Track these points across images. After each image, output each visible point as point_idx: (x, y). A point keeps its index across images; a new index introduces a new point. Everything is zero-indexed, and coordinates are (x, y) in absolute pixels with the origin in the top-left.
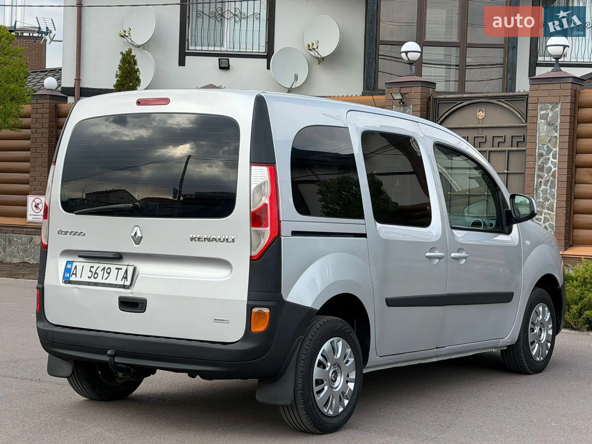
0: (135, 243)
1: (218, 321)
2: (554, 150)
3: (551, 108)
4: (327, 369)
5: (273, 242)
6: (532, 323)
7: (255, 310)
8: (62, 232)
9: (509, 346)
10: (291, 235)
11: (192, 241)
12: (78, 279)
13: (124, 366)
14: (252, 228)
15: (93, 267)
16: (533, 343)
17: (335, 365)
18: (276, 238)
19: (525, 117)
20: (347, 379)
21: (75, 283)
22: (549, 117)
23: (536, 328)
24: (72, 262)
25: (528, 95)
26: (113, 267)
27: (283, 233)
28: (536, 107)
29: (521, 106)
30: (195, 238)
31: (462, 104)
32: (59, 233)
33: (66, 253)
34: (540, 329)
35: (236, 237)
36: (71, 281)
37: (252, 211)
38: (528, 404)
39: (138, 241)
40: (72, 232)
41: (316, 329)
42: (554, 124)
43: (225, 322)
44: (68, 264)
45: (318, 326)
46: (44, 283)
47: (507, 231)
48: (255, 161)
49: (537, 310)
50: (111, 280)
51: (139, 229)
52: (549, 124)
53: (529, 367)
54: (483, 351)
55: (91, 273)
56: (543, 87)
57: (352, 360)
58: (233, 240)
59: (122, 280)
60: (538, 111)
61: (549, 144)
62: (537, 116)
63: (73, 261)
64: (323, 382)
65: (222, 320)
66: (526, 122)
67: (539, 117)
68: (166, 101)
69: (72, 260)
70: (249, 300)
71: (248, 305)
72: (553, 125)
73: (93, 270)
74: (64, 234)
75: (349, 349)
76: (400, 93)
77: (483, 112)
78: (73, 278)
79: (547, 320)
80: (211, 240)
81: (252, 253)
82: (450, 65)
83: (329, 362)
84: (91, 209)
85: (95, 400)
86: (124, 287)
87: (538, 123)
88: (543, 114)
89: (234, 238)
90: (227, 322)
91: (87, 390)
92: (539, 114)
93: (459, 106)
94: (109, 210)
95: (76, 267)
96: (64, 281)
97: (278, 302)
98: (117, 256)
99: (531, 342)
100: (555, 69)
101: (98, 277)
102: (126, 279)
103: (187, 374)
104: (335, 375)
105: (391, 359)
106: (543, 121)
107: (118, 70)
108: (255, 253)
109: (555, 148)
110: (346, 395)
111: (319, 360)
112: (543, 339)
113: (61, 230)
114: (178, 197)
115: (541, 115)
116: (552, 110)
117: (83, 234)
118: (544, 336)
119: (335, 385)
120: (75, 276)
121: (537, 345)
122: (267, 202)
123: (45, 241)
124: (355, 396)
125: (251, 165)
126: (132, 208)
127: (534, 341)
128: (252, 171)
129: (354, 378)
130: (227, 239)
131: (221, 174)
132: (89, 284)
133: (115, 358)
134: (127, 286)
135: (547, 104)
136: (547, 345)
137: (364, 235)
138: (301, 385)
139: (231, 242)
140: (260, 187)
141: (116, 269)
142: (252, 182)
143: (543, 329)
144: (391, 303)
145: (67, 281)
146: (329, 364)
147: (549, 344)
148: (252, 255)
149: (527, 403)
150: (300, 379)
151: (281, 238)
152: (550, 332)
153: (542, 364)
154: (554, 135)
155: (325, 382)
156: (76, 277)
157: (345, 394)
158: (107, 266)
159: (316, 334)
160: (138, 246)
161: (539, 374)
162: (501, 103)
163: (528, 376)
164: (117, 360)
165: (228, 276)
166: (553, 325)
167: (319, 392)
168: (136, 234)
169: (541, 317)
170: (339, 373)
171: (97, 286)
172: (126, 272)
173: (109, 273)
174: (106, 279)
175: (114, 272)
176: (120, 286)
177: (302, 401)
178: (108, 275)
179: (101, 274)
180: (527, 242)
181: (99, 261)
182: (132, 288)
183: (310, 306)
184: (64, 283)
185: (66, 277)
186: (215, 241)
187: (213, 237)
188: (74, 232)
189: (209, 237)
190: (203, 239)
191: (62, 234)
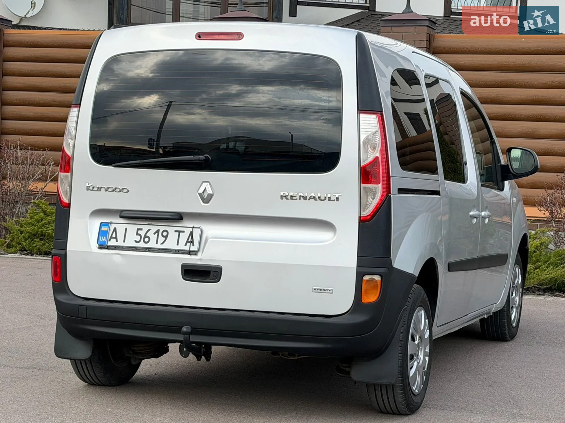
0: (203, 202)
1: (318, 291)
5: (385, 201)
6: (513, 287)
7: (366, 278)
8: (94, 187)
10: (397, 193)
11: (282, 199)
12: (120, 243)
14: (362, 185)
15: (141, 229)
18: (387, 197)
20: (425, 352)
21: (115, 248)
24: (107, 224)
26: (171, 229)
27: (392, 190)
30: (287, 196)
32: (88, 189)
33: (98, 212)
35: (341, 195)
36: (110, 246)
37: (362, 165)
39: (207, 199)
40: (108, 188)
43: (329, 292)
46: (66, 249)
47: (502, 187)
48: (362, 108)
50: (170, 244)
51: (209, 186)
53: (508, 332)
55: (139, 237)
56: (395, 29)
57: (428, 331)
58: (337, 198)
59: (186, 245)
63: (111, 223)
64: (413, 357)
65: (324, 290)
68: (239, 36)
69: (109, 222)
70: (358, 266)
71: (358, 273)
73: (142, 233)
74: (97, 191)
75: (427, 319)
78: (112, 243)
79: (519, 283)
80: (308, 199)
81: (362, 214)
83: (417, 335)
84: (142, 161)
89: (339, 196)
90: (331, 292)
95: (115, 230)
96: (97, 245)
97: (389, 269)
98: (177, 217)
99: (511, 307)
101: (151, 241)
108: (367, 213)
110: (425, 371)
111: (412, 332)
112: (517, 302)
113: (92, 185)
117: (125, 191)
118: (517, 300)
119: (418, 360)
120: (115, 240)
121: (515, 310)
122: (378, 155)
123: (66, 198)
124: (428, 371)
125: (359, 113)
127: (513, 306)
128: (361, 119)
129: (429, 351)
130: (329, 198)
132: (136, 249)
134: (194, 251)
136: (519, 309)
138: (400, 361)
139: (334, 201)
140: (369, 139)
141: (176, 231)
142: (361, 133)
143: (517, 292)
144: (451, 267)
145: (103, 246)
146: (418, 337)
148: (362, 216)
150: (400, 354)
151: (391, 196)
153: (515, 330)
155: (415, 357)
156: (117, 241)
157: (425, 369)
158: (162, 229)
160: (207, 205)
165: (333, 238)
167: (411, 368)
170: (421, 347)
171: (149, 251)
172: (191, 234)
173: (166, 237)
174: (162, 243)
175: (173, 236)
176: (184, 252)
177: (400, 379)
178: (164, 238)
179: (153, 238)
180: (514, 199)
181: (150, 223)
182: (200, 254)
183: (412, 272)
184: (98, 248)
185: (102, 241)
186: (313, 200)
187: (311, 195)
188: (112, 188)
189: (306, 195)
190: (298, 197)
191: (93, 190)
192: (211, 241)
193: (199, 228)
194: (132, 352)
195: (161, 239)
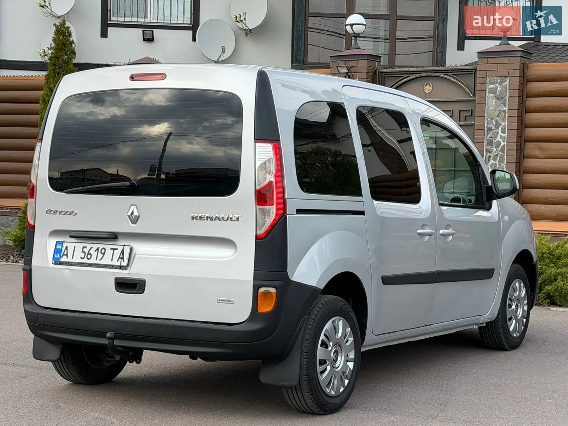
0: (131, 222)
1: (222, 302)
2: (503, 124)
3: (500, 82)
4: (330, 349)
5: (279, 221)
6: (510, 299)
7: (262, 290)
8: (51, 211)
9: (487, 323)
10: (295, 213)
11: (193, 219)
12: (70, 260)
13: (122, 349)
14: (258, 206)
15: (86, 247)
16: (510, 319)
17: (336, 344)
18: (282, 217)
19: (473, 91)
20: (347, 358)
21: (66, 264)
22: (498, 91)
23: (514, 304)
24: (61, 243)
25: (476, 69)
26: (108, 247)
27: (288, 211)
28: (484, 81)
29: (469, 80)
30: (197, 217)
31: (408, 78)
32: (47, 213)
33: (55, 233)
34: (517, 305)
35: (240, 215)
36: (62, 262)
37: (257, 189)
38: (516, 380)
39: (135, 220)
40: (62, 211)
41: (319, 309)
42: (503, 98)
43: (230, 302)
44: (58, 245)
45: (320, 305)
46: (31, 265)
47: (487, 207)
48: (259, 138)
49: (514, 286)
50: (106, 260)
51: (136, 209)
52: (498, 98)
53: (506, 342)
54: (465, 328)
55: (84, 254)
56: (491, 61)
57: (351, 339)
58: (237, 218)
59: (118, 261)
60: (487, 85)
61: (497, 118)
62: (486, 90)
64: (325, 362)
65: (226, 301)
66: (474, 96)
67: (487, 91)
68: (163, 76)
69: (63, 241)
70: (255, 279)
71: (254, 285)
72: (501, 99)
73: (86, 251)
74: (53, 214)
75: (349, 328)
76: (346, 66)
77: (430, 86)
78: (64, 259)
79: (523, 296)
80: (214, 219)
81: (258, 232)
82: (378, 38)
83: (331, 342)
84: (84, 188)
85: (80, 384)
86: (121, 267)
87: (486, 97)
88: (492, 88)
89: (239, 216)
90: (232, 302)
91: (73, 374)
92: (487, 87)
93: (406, 80)
94: (103, 189)
95: (66, 248)
96: (54, 262)
97: (285, 282)
98: (112, 236)
99: (509, 319)
100: (503, 42)
101: (92, 257)
102: (122, 260)
103: (188, 356)
104: (336, 354)
105: (385, 338)
106: (491, 95)
107: (52, 42)
108: (261, 232)
109: (504, 123)
110: (347, 375)
111: (322, 340)
112: (519, 314)
113: (50, 209)
114: (157, 175)
115: (489, 89)
116: (500, 84)
117: (74, 214)
118: (520, 311)
119: (336, 365)
120: (66, 256)
121: (514, 321)
122: (273, 179)
123: (32, 220)
124: (354, 376)
125: (255, 142)
126: (129, 186)
127: (512, 317)
128: (257, 148)
129: (353, 357)
130: (231, 218)
131: (203, 151)
132: (82, 265)
133: (114, 340)
134: (124, 266)
135: (495, 78)
136: (523, 321)
137: (362, 213)
138: (305, 365)
139: (235, 221)
140: (264, 165)
141: (111, 249)
142: (257, 160)
143: (519, 305)
144: (387, 280)
145: (57, 262)
146: (331, 344)
147: (525, 320)
148: (258, 234)
149: (514, 380)
150: (305, 359)
151: (286, 216)
152: (526, 308)
153: (518, 340)
154: (503, 110)
155: (328, 362)
156: (67, 257)
157: (346, 373)
158: (101, 247)
159: (319, 313)
160: (135, 225)
161: (516, 350)
162: (448, 77)
163: (506, 352)
164: (116, 342)
165: (233, 255)
166: (528, 300)
167: (322, 372)
168: (133, 213)
169: (518, 293)
170: (340, 353)
171: (91, 267)
172: (123, 252)
173: (104, 254)
174: (100, 260)
175: (109, 252)
176: (116, 267)
177: (306, 381)
178: (102, 255)
179: (94, 254)
180: (505, 217)
181: (92, 242)
182: (129, 268)
183: (314, 285)
184: (54, 264)
185: (57, 258)
186: (218, 220)
187: (216, 216)
188: (64, 211)
189: (212, 216)
190: (205, 218)
191: (51, 214)
192: (138, 257)
193: (129, 246)
194: (104, 355)
195: (100, 256)
